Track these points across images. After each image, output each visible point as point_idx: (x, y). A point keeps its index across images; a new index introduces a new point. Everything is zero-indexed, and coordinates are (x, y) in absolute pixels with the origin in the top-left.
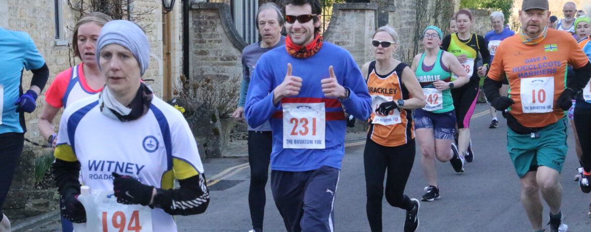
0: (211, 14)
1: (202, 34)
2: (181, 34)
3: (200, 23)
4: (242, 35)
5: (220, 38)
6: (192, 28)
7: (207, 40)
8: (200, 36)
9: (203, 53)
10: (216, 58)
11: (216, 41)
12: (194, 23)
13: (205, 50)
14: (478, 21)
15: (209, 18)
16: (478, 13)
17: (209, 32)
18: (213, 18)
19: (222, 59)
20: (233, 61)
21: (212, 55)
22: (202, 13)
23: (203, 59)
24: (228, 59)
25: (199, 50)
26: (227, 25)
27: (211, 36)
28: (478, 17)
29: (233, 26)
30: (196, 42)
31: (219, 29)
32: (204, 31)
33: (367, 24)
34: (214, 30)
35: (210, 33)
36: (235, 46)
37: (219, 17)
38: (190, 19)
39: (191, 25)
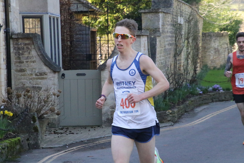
0: (27, 42)
1: (21, 56)
2: (5, 57)
3: (19, 49)
4: (50, 57)
5: (34, 59)
6: (13, 52)
7: (24, 60)
8: (19, 58)
9: (22, 70)
10: (31, 74)
11: (31, 62)
12: (15, 49)
13: (23, 68)
14: (215, 41)
15: (26, 44)
16: (215, 35)
17: (26, 54)
18: (28, 44)
19: (36, 75)
20: (45, 76)
21: (29, 72)
22: (20, 41)
23: (22, 75)
24: (41, 74)
25: (19, 68)
26: (39, 49)
27: (27, 58)
28: (215, 38)
29: (44, 51)
30: (16, 62)
31: (34, 53)
32: (22, 54)
33: (142, 46)
34: (29, 53)
35: (26, 56)
36: (46, 65)
37: (33, 43)
38: (11, 46)
39: (12, 50)
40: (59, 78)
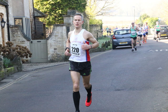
0: (16, 28)
2: (7, 35)
3: (13, 31)
4: (26, 34)
5: (20, 36)
6: (11, 33)
7: (15, 36)
8: (13, 35)
9: (14, 40)
10: (18, 42)
11: (18, 37)
13: (15, 39)
15: (16, 29)
18: (17, 29)
19: (20, 42)
20: (24, 42)
22: (13, 28)
23: (15, 42)
24: (22, 42)
26: (22, 31)
27: (17, 35)
29: (24, 32)
30: (12, 37)
31: (19, 33)
32: (15, 34)
33: (64, 30)
34: (17, 33)
36: (24, 38)
37: (19, 29)
38: (10, 30)
39: (10, 32)
40: (30, 43)
